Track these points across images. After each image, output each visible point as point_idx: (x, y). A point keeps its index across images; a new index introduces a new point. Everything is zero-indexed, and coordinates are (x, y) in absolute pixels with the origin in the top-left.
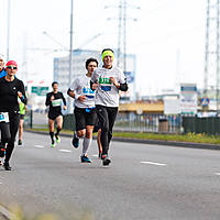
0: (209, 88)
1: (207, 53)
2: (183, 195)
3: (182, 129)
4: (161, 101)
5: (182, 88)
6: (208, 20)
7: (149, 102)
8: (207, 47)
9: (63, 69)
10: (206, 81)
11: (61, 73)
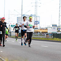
0: (60, 25)
1: (60, 16)
2: (53, 55)
3: (53, 37)
4: (47, 29)
5: (53, 25)
6: (60, 6)
7: (43, 29)
8: (59, 14)
9: (20, 20)
10: (59, 23)
11: (19, 21)
